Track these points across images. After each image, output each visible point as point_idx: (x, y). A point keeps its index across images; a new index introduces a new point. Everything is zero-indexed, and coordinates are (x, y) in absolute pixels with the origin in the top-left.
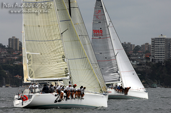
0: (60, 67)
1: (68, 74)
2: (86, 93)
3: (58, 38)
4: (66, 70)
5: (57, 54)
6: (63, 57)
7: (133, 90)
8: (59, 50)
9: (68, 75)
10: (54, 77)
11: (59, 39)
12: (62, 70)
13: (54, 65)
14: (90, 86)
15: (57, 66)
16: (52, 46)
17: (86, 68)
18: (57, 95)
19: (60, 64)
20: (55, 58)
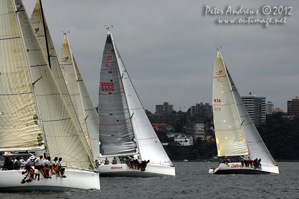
0: (32, 132)
1: (43, 142)
2: (68, 170)
3: (27, 90)
4: (39, 137)
5: (26, 114)
6: (35, 118)
7: (153, 164)
8: (30, 107)
9: (43, 144)
10: (23, 147)
11: (29, 91)
12: (33, 137)
13: (21, 129)
14: (74, 160)
15: (27, 131)
16: (19, 102)
17: (69, 134)
18: (26, 172)
19: (31, 128)
20: (24, 119)
